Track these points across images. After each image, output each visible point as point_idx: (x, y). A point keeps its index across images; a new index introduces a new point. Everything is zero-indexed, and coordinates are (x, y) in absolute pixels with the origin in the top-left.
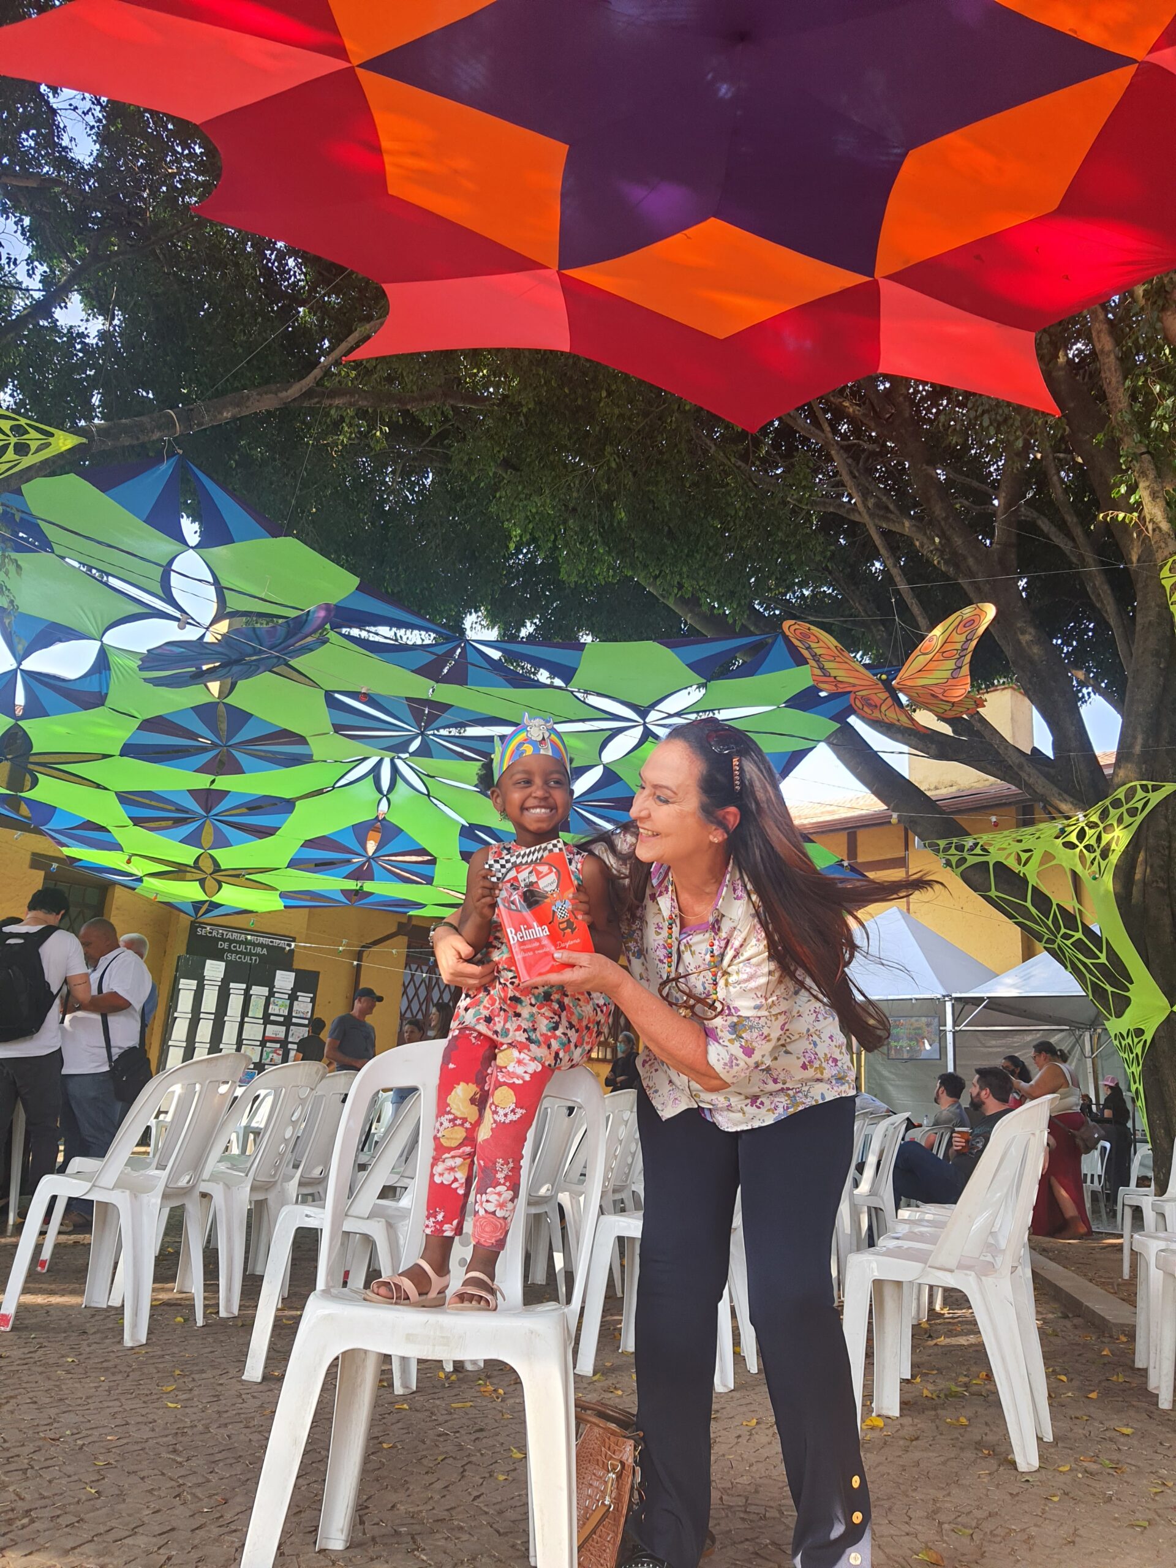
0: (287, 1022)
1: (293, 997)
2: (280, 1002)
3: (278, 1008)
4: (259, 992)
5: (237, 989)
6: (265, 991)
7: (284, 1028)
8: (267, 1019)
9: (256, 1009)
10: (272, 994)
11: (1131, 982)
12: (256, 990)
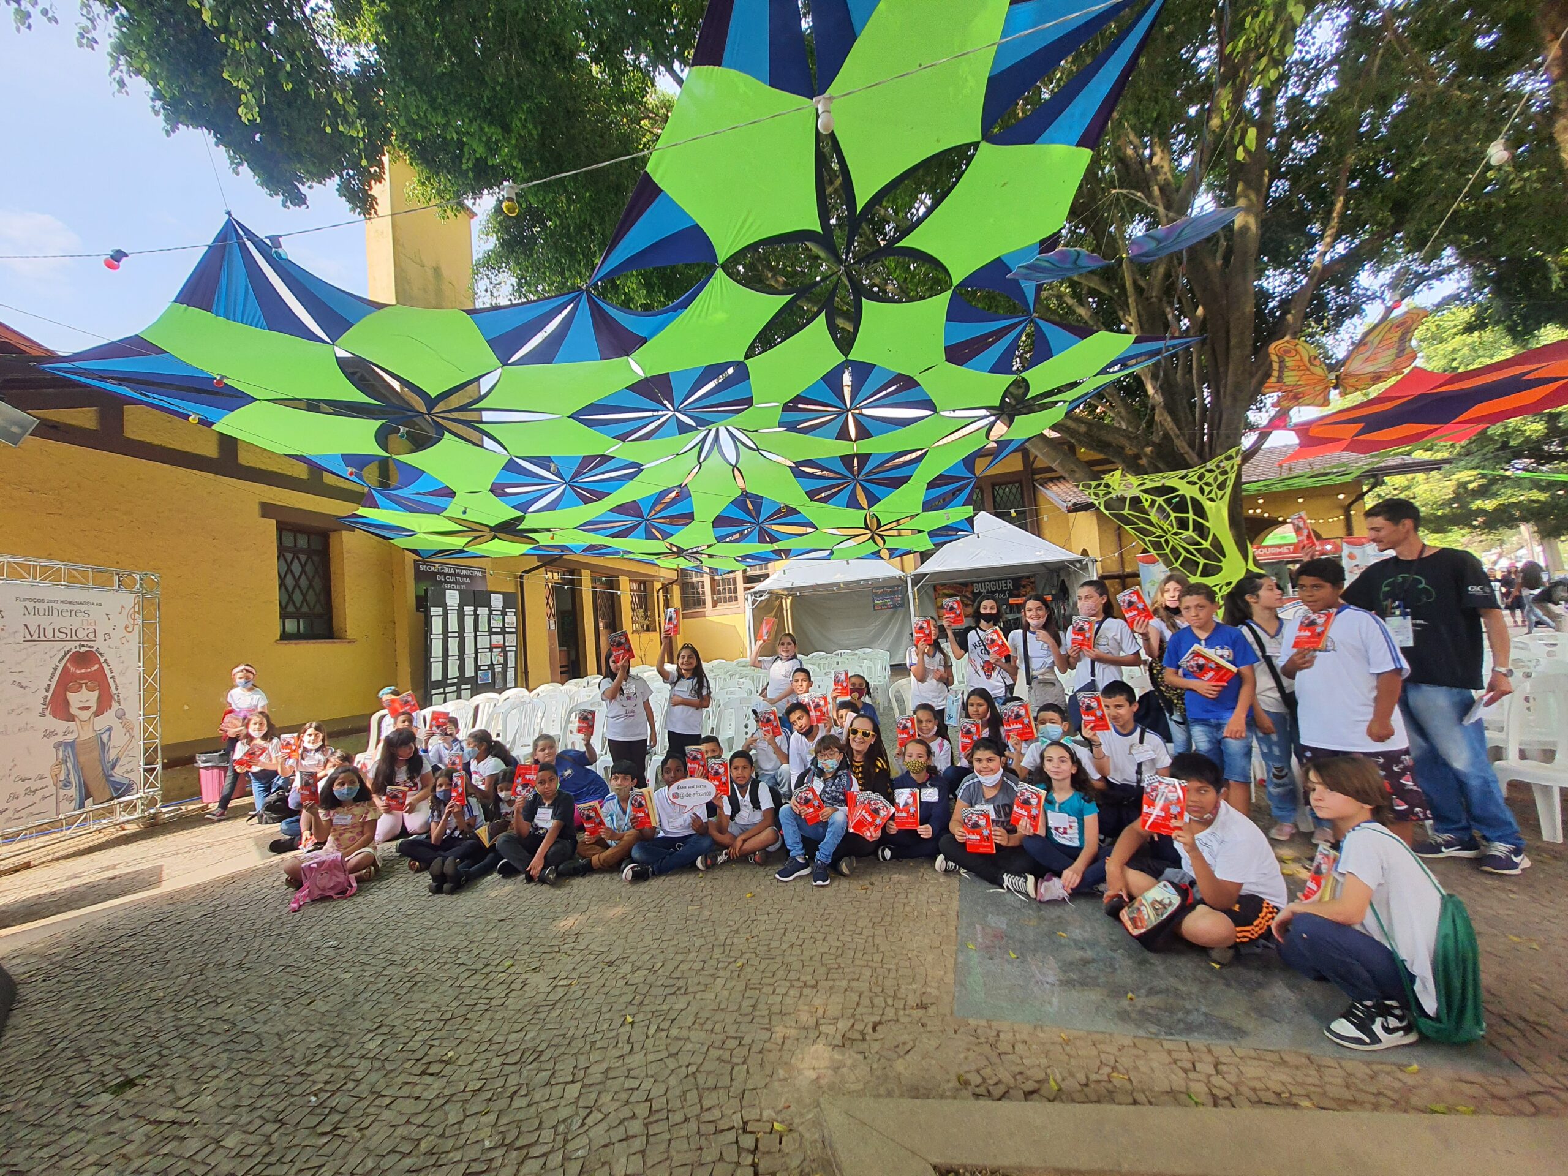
0: (503, 632)
1: (504, 613)
2: (496, 618)
3: (497, 623)
4: (483, 611)
5: (469, 610)
6: (486, 610)
7: (501, 637)
8: (491, 633)
9: (483, 626)
10: (491, 612)
11: (1224, 556)
12: (480, 610)
